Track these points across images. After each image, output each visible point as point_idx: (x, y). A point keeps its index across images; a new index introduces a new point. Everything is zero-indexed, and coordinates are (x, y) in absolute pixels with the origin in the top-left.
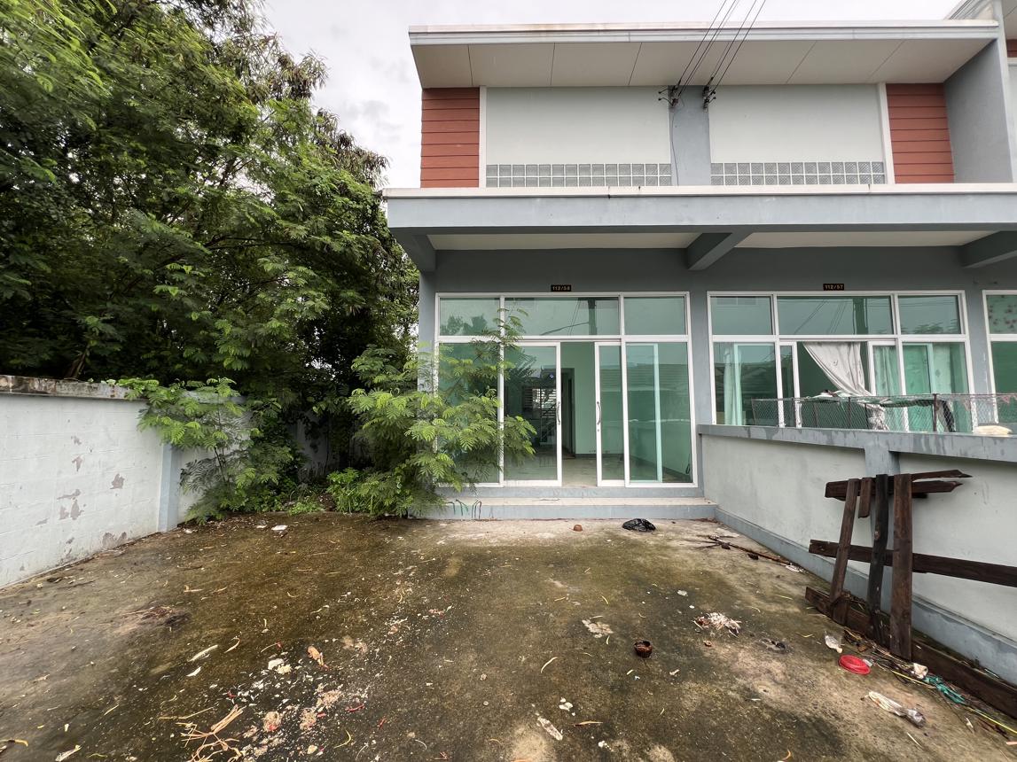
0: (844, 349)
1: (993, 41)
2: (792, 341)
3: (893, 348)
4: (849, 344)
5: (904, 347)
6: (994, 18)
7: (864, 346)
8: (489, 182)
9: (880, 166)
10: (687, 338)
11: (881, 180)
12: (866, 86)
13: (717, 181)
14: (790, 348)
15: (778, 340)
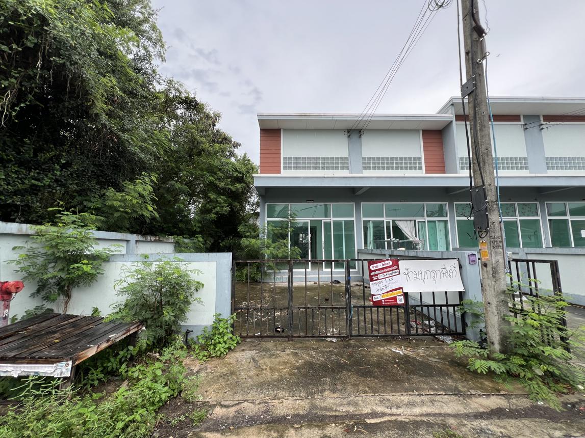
0: (409, 222)
1: (452, 121)
2: (390, 220)
3: (425, 222)
4: (411, 220)
5: (428, 222)
6: (452, 114)
7: (415, 221)
8: (284, 163)
9: (420, 159)
10: (354, 219)
11: (420, 163)
12: (415, 131)
13: (364, 163)
14: (389, 222)
15: (385, 219)
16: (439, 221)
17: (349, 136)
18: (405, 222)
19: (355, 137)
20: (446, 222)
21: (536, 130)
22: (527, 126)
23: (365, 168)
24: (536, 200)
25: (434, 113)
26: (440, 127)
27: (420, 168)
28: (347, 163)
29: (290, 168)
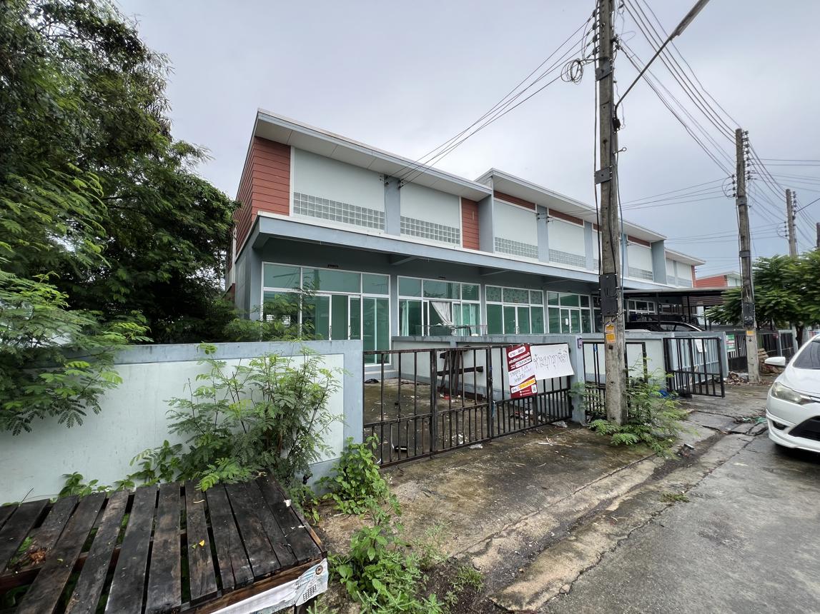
0: (444, 304)
1: (490, 195)
2: (427, 300)
3: (459, 305)
4: (446, 302)
5: (463, 305)
6: (491, 187)
7: (451, 303)
8: (295, 201)
9: (458, 230)
10: (388, 296)
11: (458, 236)
12: (456, 197)
13: (402, 225)
14: (426, 303)
15: (423, 299)
16: (472, 304)
17: (386, 184)
18: (441, 304)
19: (393, 186)
20: (477, 305)
21: (544, 221)
22: (539, 216)
23: (402, 231)
24: (542, 289)
25: (473, 180)
26: (477, 198)
27: (458, 242)
28: (382, 220)
29: (305, 212)
